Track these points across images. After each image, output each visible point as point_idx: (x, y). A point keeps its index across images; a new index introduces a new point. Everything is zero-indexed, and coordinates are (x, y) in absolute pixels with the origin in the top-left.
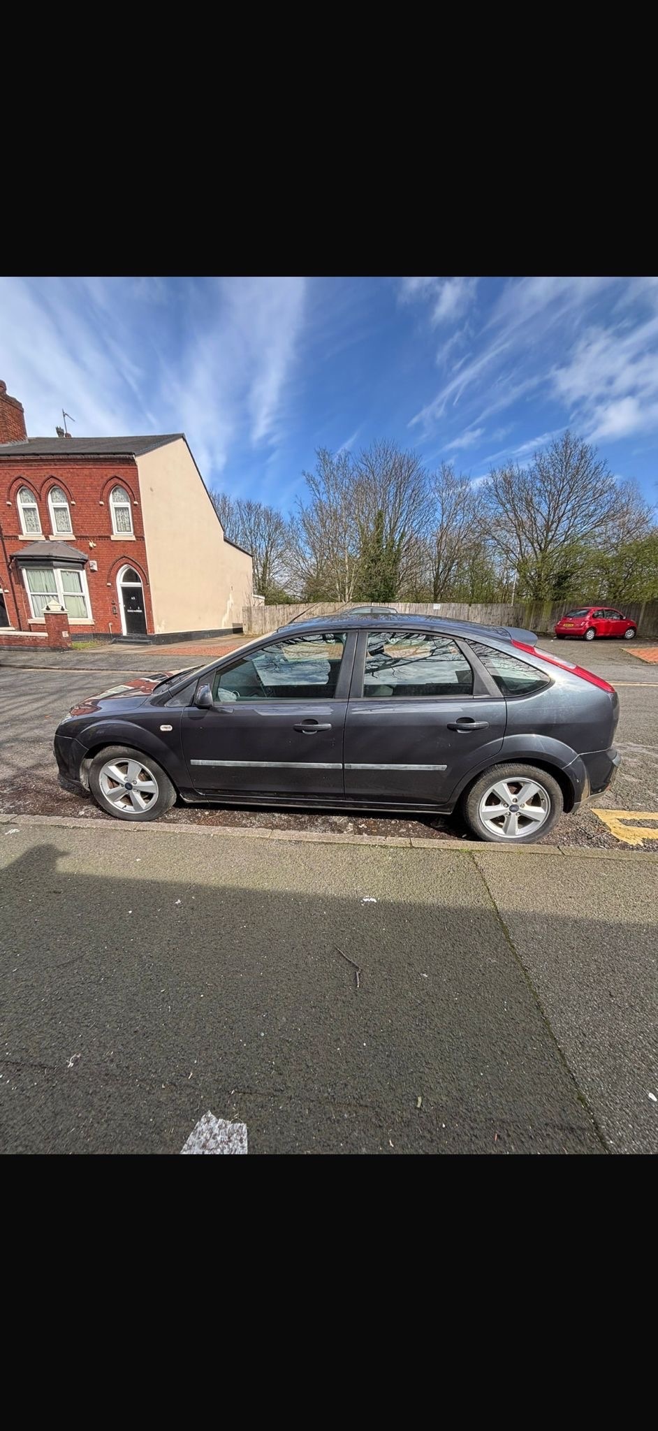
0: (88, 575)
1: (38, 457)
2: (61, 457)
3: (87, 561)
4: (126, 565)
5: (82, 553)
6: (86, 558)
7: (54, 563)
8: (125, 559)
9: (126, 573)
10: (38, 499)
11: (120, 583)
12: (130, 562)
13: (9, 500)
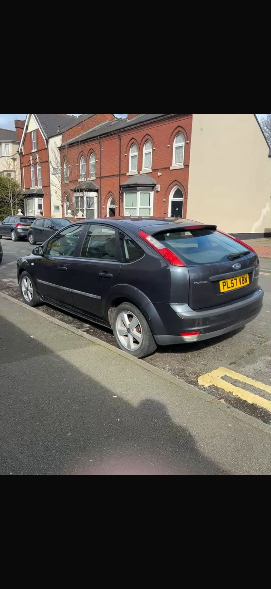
0: (154, 195)
1: (142, 124)
2: (153, 121)
3: (155, 185)
4: (176, 186)
5: (154, 180)
6: (155, 183)
7: (138, 188)
8: (176, 182)
9: (176, 192)
10: (139, 150)
11: (171, 198)
12: (178, 184)
13: (126, 153)
